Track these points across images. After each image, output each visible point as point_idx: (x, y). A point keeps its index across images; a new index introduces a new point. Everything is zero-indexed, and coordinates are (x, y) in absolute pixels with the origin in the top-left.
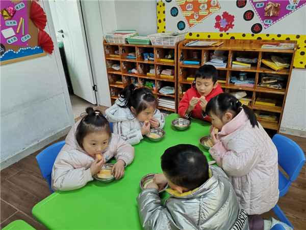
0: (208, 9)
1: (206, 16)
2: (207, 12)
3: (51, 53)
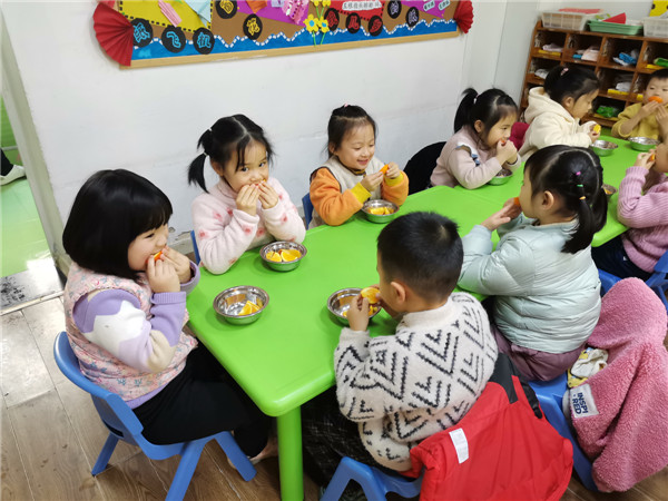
3: (466, 32)
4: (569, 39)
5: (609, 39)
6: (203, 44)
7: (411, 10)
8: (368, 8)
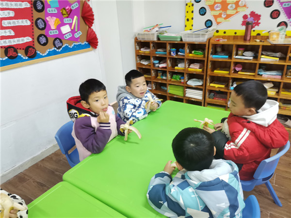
0: (236, 8)
1: (234, 15)
2: (235, 11)
3: (96, 48)
4: (151, 45)
5: (170, 44)
7: (55, 40)
8: (21, 43)
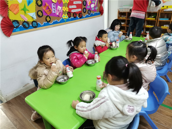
3: (102, 15)
4: (127, 14)
6: (35, 25)
8: (78, 11)
